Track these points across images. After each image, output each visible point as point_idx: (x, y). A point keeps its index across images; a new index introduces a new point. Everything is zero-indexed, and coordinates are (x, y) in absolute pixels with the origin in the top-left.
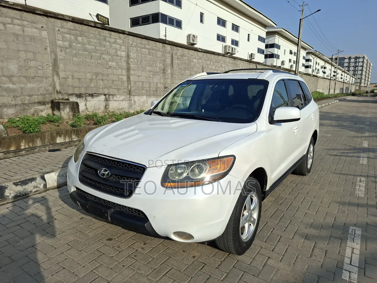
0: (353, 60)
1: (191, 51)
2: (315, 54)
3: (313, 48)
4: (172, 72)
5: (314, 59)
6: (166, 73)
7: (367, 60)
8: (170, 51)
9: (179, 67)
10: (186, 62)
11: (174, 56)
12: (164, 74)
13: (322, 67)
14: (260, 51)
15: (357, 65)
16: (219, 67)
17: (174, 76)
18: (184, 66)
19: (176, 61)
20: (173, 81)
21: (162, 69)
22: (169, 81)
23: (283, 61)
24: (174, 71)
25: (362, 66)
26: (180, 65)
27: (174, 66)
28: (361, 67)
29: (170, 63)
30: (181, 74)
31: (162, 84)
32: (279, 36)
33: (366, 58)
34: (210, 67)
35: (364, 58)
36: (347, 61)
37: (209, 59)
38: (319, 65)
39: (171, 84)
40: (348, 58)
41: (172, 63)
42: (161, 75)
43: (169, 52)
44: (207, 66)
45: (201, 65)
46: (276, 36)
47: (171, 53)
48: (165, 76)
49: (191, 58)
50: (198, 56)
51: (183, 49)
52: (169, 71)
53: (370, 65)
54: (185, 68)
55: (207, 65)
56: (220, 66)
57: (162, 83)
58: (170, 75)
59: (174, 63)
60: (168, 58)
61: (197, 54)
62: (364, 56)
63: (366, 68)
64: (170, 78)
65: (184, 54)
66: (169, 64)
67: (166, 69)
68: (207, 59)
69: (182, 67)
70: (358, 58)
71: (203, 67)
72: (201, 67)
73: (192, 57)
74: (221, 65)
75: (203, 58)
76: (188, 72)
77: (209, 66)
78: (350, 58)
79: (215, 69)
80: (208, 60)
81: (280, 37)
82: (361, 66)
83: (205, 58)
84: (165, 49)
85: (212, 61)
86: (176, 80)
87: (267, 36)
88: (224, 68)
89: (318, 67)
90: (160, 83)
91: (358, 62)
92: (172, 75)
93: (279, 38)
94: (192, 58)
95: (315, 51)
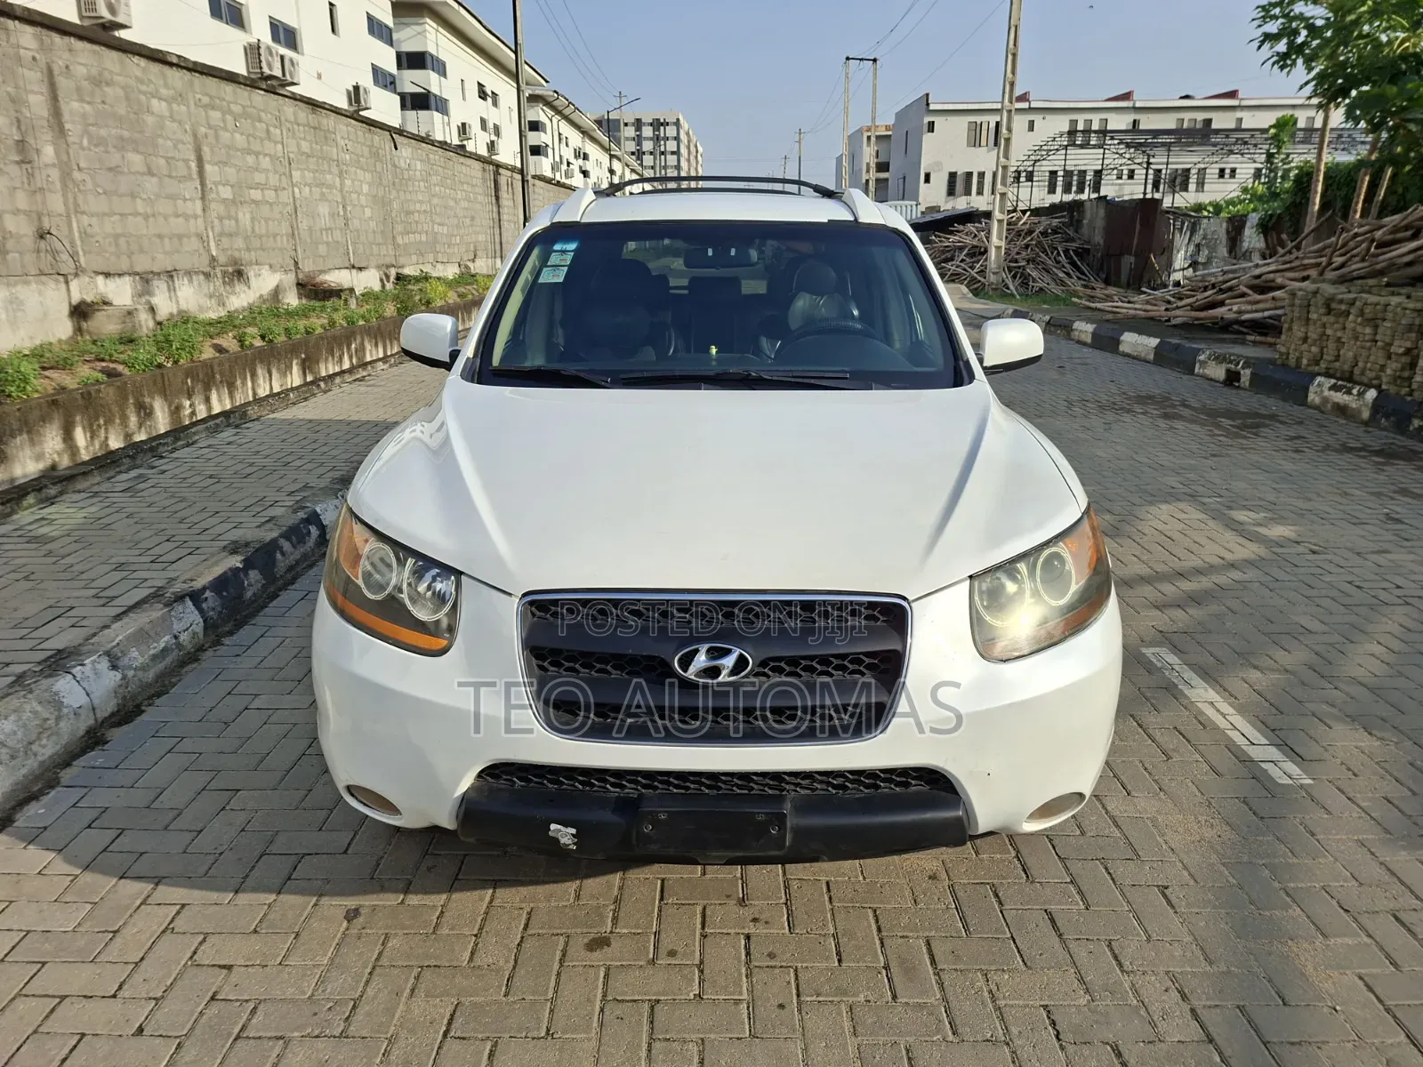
0: (647, 132)
1: (136, 59)
2: (556, 103)
3: (547, 82)
4: (65, 158)
5: (551, 120)
6: (36, 164)
7: (688, 134)
8: (38, 56)
9: (90, 137)
10: (122, 111)
11: (63, 83)
12: (24, 166)
13: (577, 155)
14: (383, 79)
15: (662, 149)
16: (262, 140)
17: (77, 175)
18: (114, 131)
19: (72, 108)
20: (76, 205)
21: (10, 142)
22: (56, 203)
23: (464, 125)
24: (71, 152)
25: (677, 153)
26: (93, 125)
27: (67, 126)
28: (675, 157)
29: (45, 114)
30: (110, 169)
31: (22, 216)
32: (438, 24)
33: (685, 125)
34: (225, 136)
35: (677, 123)
36: (630, 132)
37: (217, 101)
38: (567, 145)
39: (68, 216)
40: (633, 124)
41: (56, 113)
42: (14, 170)
43: (34, 59)
44: (211, 132)
45: (187, 127)
46: (428, 20)
47: (44, 66)
48: (31, 176)
49: (140, 92)
50: (166, 86)
51: (96, 48)
52: (49, 152)
53: (697, 152)
54: (122, 138)
55: (210, 127)
56: (263, 135)
57: (25, 212)
58: (55, 174)
59: (66, 117)
60: (36, 88)
61: (164, 77)
62: (678, 120)
63: (689, 160)
64: (58, 185)
65: (106, 74)
66: (42, 118)
67: (32, 141)
68: (206, 100)
69: (103, 132)
70: (662, 124)
71: (195, 136)
72: (189, 138)
73: (144, 88)
74: (268, 131)
75: (190, 95)
76: (136, 159)
77: (221, 133)
78: (638, 124)
79: (246, 146)
80: (213, 108)
81: (440, 29)
82: (673, 153)
83: (198, 96)
84: (13, 40)
85: (230, 112)
86: (91, 198)
87: (398, 20)
88: (280, 146)
89: (568, 154)
90: (17, 212)
91: (663, 139)
92: (66, 176)
93: (437, 31)
94: (145, 93)
95: (555, 92)
